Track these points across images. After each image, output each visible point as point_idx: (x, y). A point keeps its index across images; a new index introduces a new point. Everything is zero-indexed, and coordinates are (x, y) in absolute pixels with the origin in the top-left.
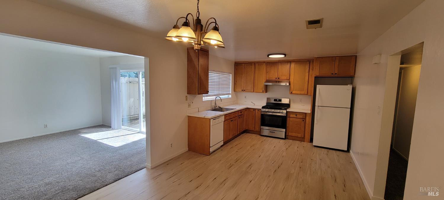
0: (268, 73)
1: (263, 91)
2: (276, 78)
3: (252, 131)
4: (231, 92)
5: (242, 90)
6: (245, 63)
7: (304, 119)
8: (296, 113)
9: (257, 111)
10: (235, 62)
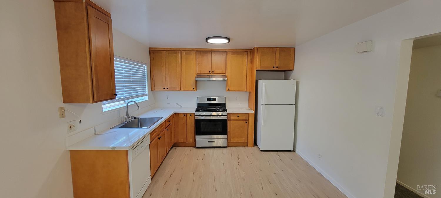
0: (199, 65)
1: (194, 89)
2: (210, 72)
3: (184, 143)
4: (147, 92)
5: (164, 89)
6: (165, 50)
7: (247, 121)
8: (238, 115)
9: (188, 116)
10: (150, 48)
